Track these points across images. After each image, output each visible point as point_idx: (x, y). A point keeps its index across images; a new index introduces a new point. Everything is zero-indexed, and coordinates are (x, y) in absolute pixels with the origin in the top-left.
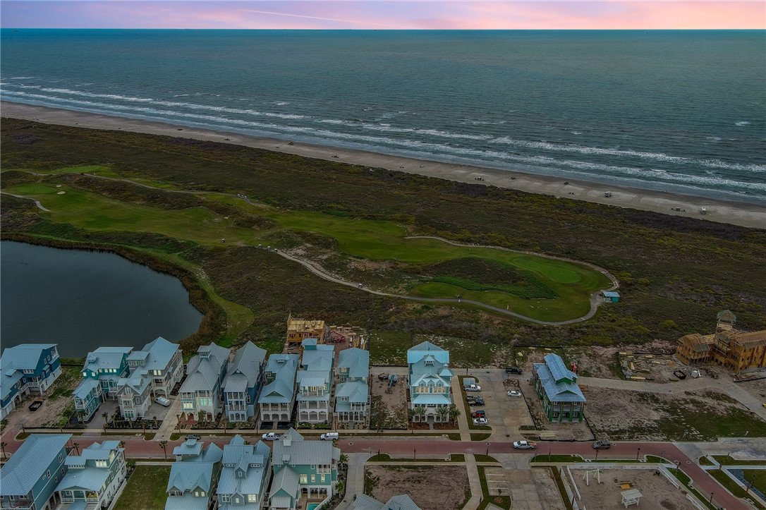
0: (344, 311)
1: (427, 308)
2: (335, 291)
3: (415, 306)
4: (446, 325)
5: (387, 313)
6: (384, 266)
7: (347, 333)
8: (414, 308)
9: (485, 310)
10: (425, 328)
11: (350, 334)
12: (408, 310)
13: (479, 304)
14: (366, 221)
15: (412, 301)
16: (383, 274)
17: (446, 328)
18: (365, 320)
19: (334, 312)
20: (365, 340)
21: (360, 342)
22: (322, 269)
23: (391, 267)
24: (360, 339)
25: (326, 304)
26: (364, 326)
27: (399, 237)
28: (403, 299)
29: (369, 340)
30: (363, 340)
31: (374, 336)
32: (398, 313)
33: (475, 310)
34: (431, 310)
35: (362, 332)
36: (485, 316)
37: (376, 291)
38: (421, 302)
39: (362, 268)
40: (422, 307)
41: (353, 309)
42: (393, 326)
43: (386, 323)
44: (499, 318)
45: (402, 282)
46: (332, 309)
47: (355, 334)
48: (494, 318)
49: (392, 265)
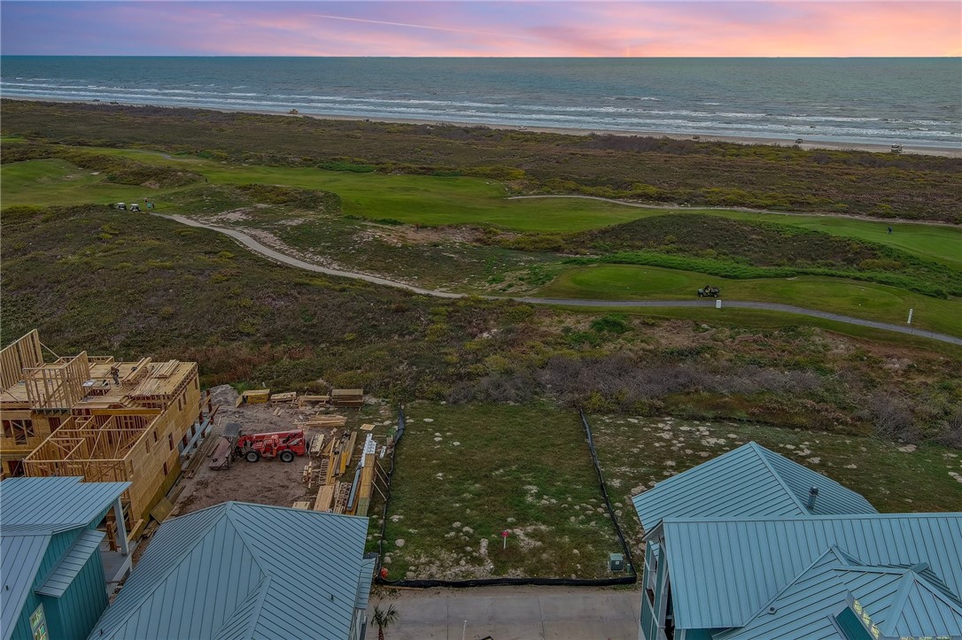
0: (315, 342)
1: (613, 326)
2: (297, 284)
3: (570, 322)
4: (709, 379)
5: (470, 345)
6: (458, 238)
7: (307, 417)
8: (567, 330)
9: (830, 328)
10: (629, 393)
11: (323, 420)
12: (544, 335)
13: (798, 312)
14: (412, 176)
15: (554, 312)
16: (455, 253)
17: (711, 390)
18: (389, 368)
19: (280, 348)
20: (381, 442)
21: (357, 452)
22: (278, 244)
23: (477, 241)
24: (361, 439)
25: (259, 320)
26: (383, 389)
27: (491, 198)
28: (521, 303)
29: (397, 444)
30: (370, 446)
31: (420, 426)
32: (513, 343)
33: (792, 327)
34: (628, 334)
35: (372, 413)
36: (841, 348)
37: (432, 289)
38: (587, 312)
39: (394, 241)
40: (595, 324)
41: (349, 336)
42: (498, 386)
43: (470, 376)
44: (897, 352)
45: (513, 266)
46: (274, 337)
47: (339, 419)
48: (876, 351)
49: (479, 235)
